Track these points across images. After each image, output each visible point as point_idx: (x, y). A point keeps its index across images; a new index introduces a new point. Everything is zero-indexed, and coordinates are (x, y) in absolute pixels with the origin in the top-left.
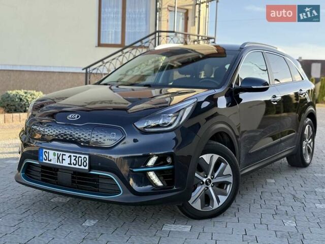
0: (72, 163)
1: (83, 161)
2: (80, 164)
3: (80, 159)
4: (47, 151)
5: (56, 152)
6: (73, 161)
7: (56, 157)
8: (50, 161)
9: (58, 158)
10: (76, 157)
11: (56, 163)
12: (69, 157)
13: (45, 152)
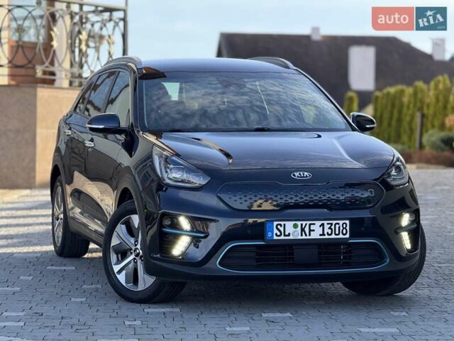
0: (325, 233)
1: (341, 228)
2: (337, 233)
3: (337, 226)
4: (282, 223)
5: (299, 223)
6: (327, 230)
7: (299, 229)
8: (289, 235)
9: (303, 230)
10: (332, 224)
11: (300, 237)
12: (320, 226)
13: (277, 225)
